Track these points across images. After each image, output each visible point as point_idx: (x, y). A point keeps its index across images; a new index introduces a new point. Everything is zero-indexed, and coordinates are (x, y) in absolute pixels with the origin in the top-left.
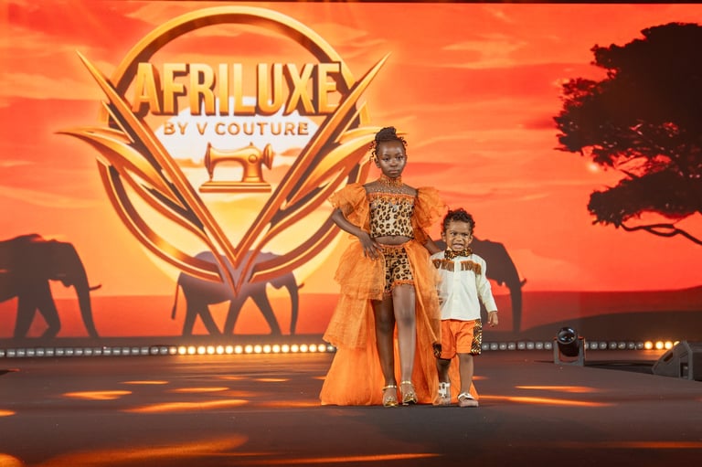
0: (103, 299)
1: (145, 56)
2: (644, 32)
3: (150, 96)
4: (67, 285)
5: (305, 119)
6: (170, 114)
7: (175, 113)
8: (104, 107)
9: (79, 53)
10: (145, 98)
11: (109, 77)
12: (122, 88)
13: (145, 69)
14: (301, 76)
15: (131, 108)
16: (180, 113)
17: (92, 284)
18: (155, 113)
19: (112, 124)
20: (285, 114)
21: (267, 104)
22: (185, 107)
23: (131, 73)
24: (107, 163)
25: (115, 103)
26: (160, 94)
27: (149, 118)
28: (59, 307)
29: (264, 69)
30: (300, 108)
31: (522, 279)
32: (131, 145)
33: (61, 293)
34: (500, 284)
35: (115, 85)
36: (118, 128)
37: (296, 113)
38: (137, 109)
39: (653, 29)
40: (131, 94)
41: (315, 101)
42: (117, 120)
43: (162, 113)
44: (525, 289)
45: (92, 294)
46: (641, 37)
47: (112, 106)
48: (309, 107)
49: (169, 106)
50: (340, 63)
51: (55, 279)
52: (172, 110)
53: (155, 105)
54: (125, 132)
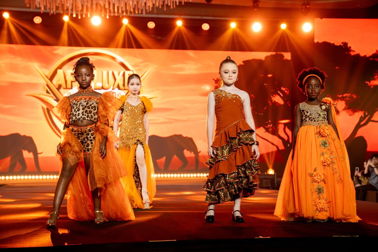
0: (43, 158)
1: (60, 67)
2: (244, 62)
3: (62, 82)
4: (29, 152)
5: (120, 91)
6: (69, 89)
7: (72, 88)
8: (44, 86)
9: (35, 66)
10: (60, 83)
11: (47, 74)
12: (51, 79)
13: (60, 72)
14: (119, 75)
15: (55, 86)
16: (73, 88)
17: (39, 151)
18: (64, 88)
19: (48, 92)
20: (113, 89)
21: (106, 86)
22: (75, 86)
23: (55, 73)
24: (45, 107)
25: (49, 85)
26: (66, 81)
27: (62, 90)
28: (26, 161)
29: (105, 73)
30: (118, 87)
31: (199, 151)
32: (55, 100)
33: (27, 155)
34: (191, 152)
35: (49, 77)
36: (49, 93)
37: (117, 89)
38: (57, 87)
39: (247, 61)
40: (54, 81)
41: (124, 85)
42: (50, 91)
43: (66, 88)
44: (200, 154)
45: (39, 156)
46: (242, 64)
47: (47, 86)
48: (121, 86)
49: (69, 85)
50: (133, 71)
51: (25, 150)
52: (70, 87)
53: (64, 85)
54: (52, 95)
